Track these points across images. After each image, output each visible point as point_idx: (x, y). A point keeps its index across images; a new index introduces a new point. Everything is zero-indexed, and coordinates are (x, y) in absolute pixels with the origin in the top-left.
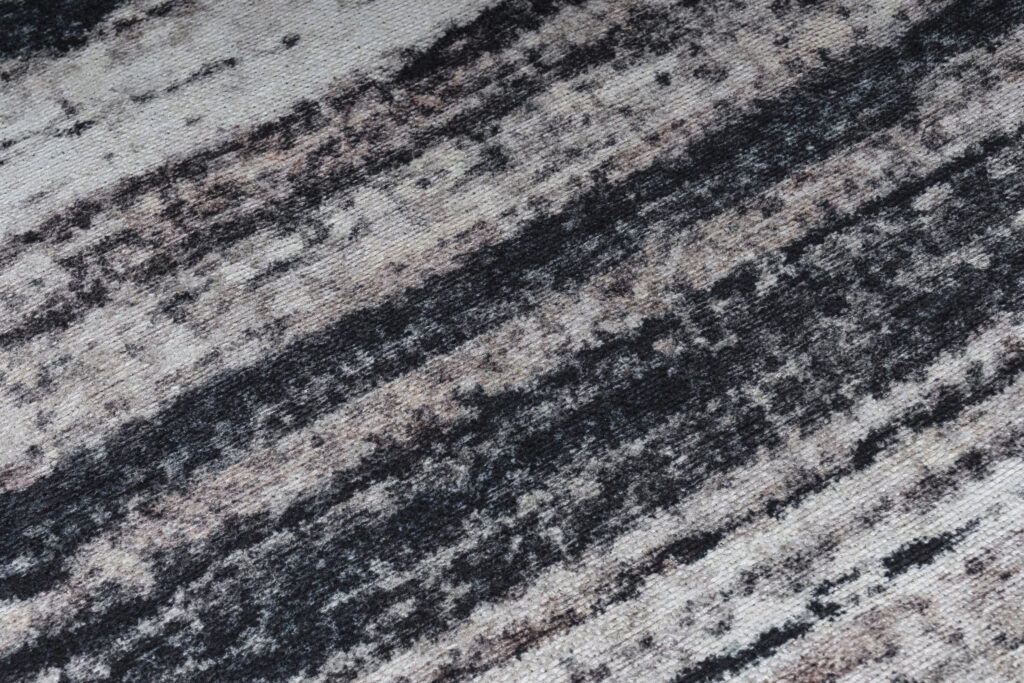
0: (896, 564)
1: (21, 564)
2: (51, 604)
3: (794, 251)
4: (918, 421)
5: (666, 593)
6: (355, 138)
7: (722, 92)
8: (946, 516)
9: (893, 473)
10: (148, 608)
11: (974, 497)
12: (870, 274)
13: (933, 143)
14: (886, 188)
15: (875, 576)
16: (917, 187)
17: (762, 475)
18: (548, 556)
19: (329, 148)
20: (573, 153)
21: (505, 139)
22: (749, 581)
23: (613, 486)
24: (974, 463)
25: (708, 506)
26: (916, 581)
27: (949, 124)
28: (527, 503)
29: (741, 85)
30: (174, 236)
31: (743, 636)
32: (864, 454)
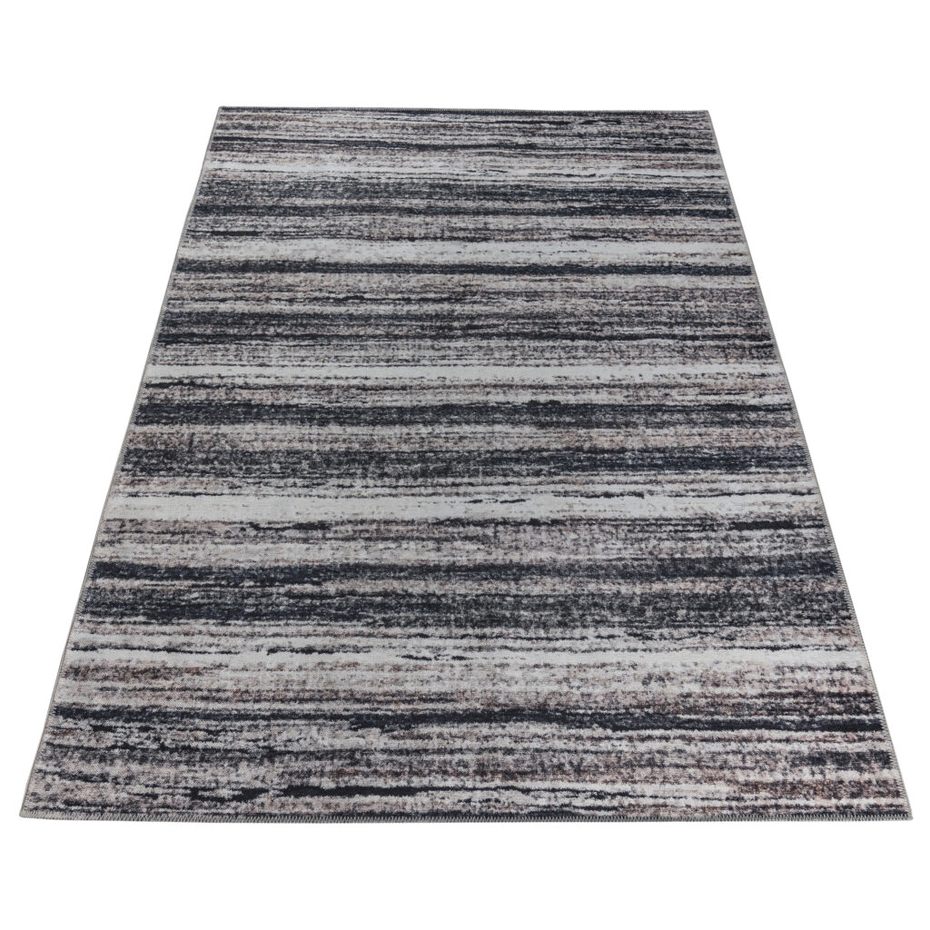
0: (454, 658)
1: (316, 579)
2: (316, 589)
3: (477, 596)
4: (477, 636)
5: (414, 641)
6: (418, 531)
7: (488, 557)
8: (468, 654)
9: (465, 642)
10: (330, 597)
11: (476, 654)
12: (489, 606)
13: (518, 589)
14: (503, 592)
15: (449, 658)
16: (508, 595)
17: (443, 631)
18: (399, 625)
19: (412, 530)
20: (453, 556)
21: (443, 546)
22: (428, 647)
23: (417, 619)
24: (480, 649)
25: (430, 631)
26: (456, 663)
27: (523, 588)
28: (402, 614)
29: (491, 558)
30: (375, 535)
31: (420, 655)
32: (463, 637)
